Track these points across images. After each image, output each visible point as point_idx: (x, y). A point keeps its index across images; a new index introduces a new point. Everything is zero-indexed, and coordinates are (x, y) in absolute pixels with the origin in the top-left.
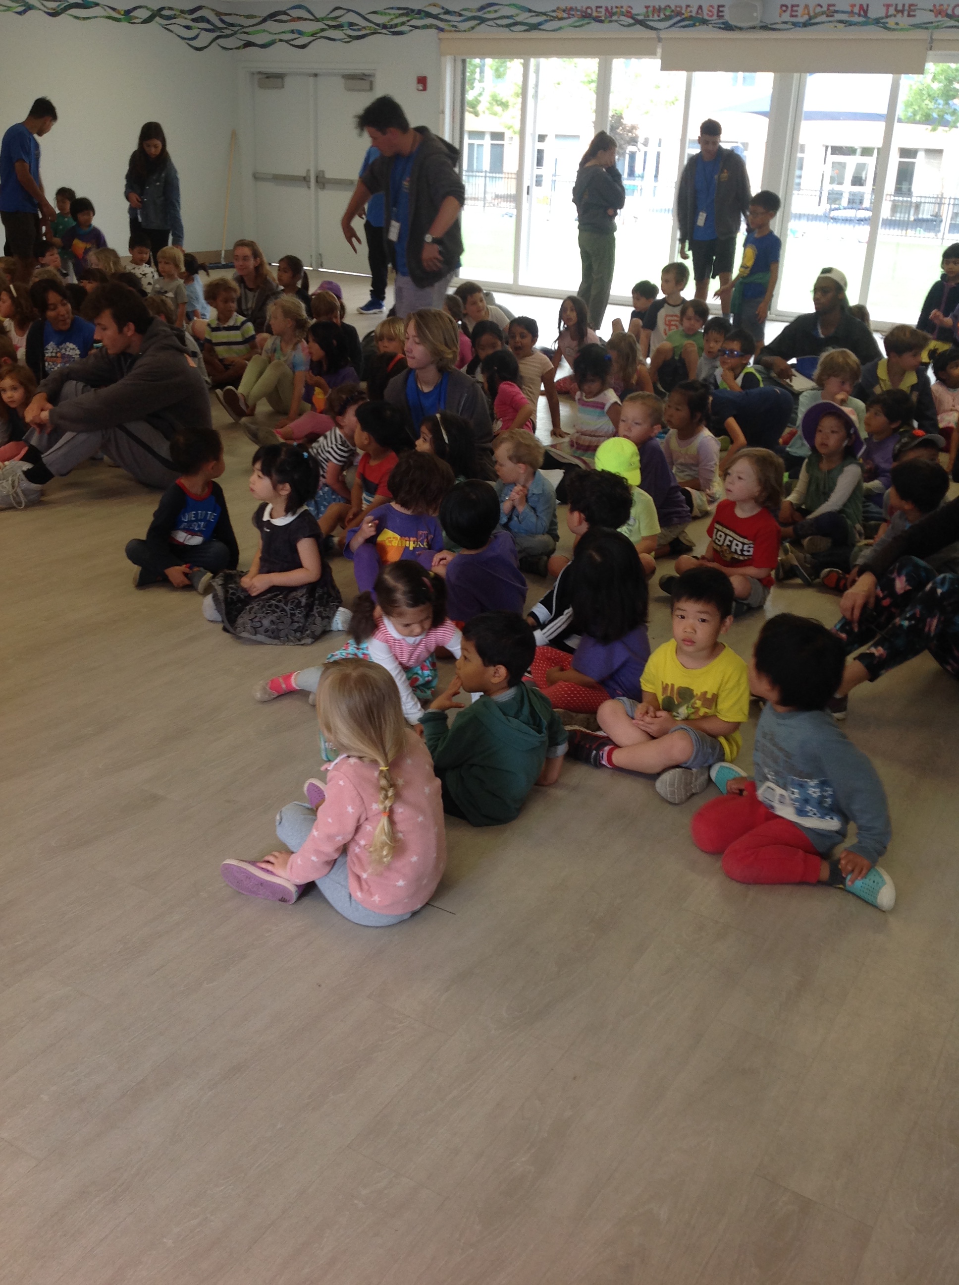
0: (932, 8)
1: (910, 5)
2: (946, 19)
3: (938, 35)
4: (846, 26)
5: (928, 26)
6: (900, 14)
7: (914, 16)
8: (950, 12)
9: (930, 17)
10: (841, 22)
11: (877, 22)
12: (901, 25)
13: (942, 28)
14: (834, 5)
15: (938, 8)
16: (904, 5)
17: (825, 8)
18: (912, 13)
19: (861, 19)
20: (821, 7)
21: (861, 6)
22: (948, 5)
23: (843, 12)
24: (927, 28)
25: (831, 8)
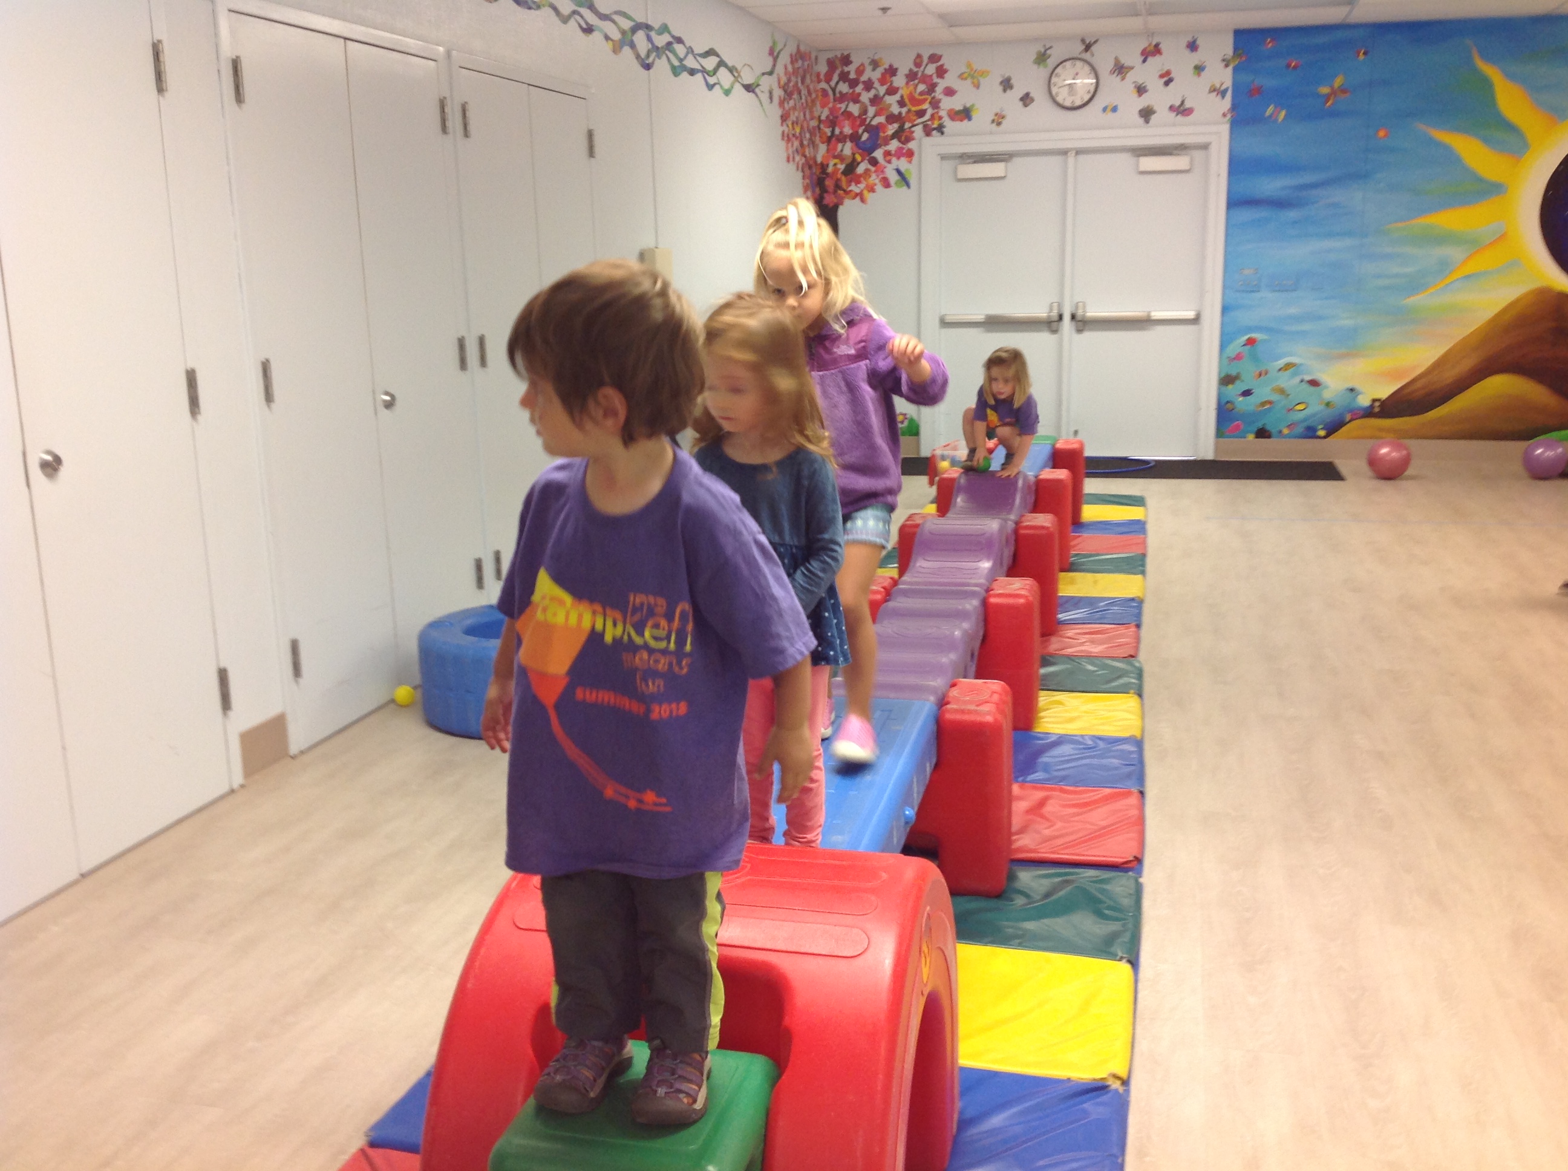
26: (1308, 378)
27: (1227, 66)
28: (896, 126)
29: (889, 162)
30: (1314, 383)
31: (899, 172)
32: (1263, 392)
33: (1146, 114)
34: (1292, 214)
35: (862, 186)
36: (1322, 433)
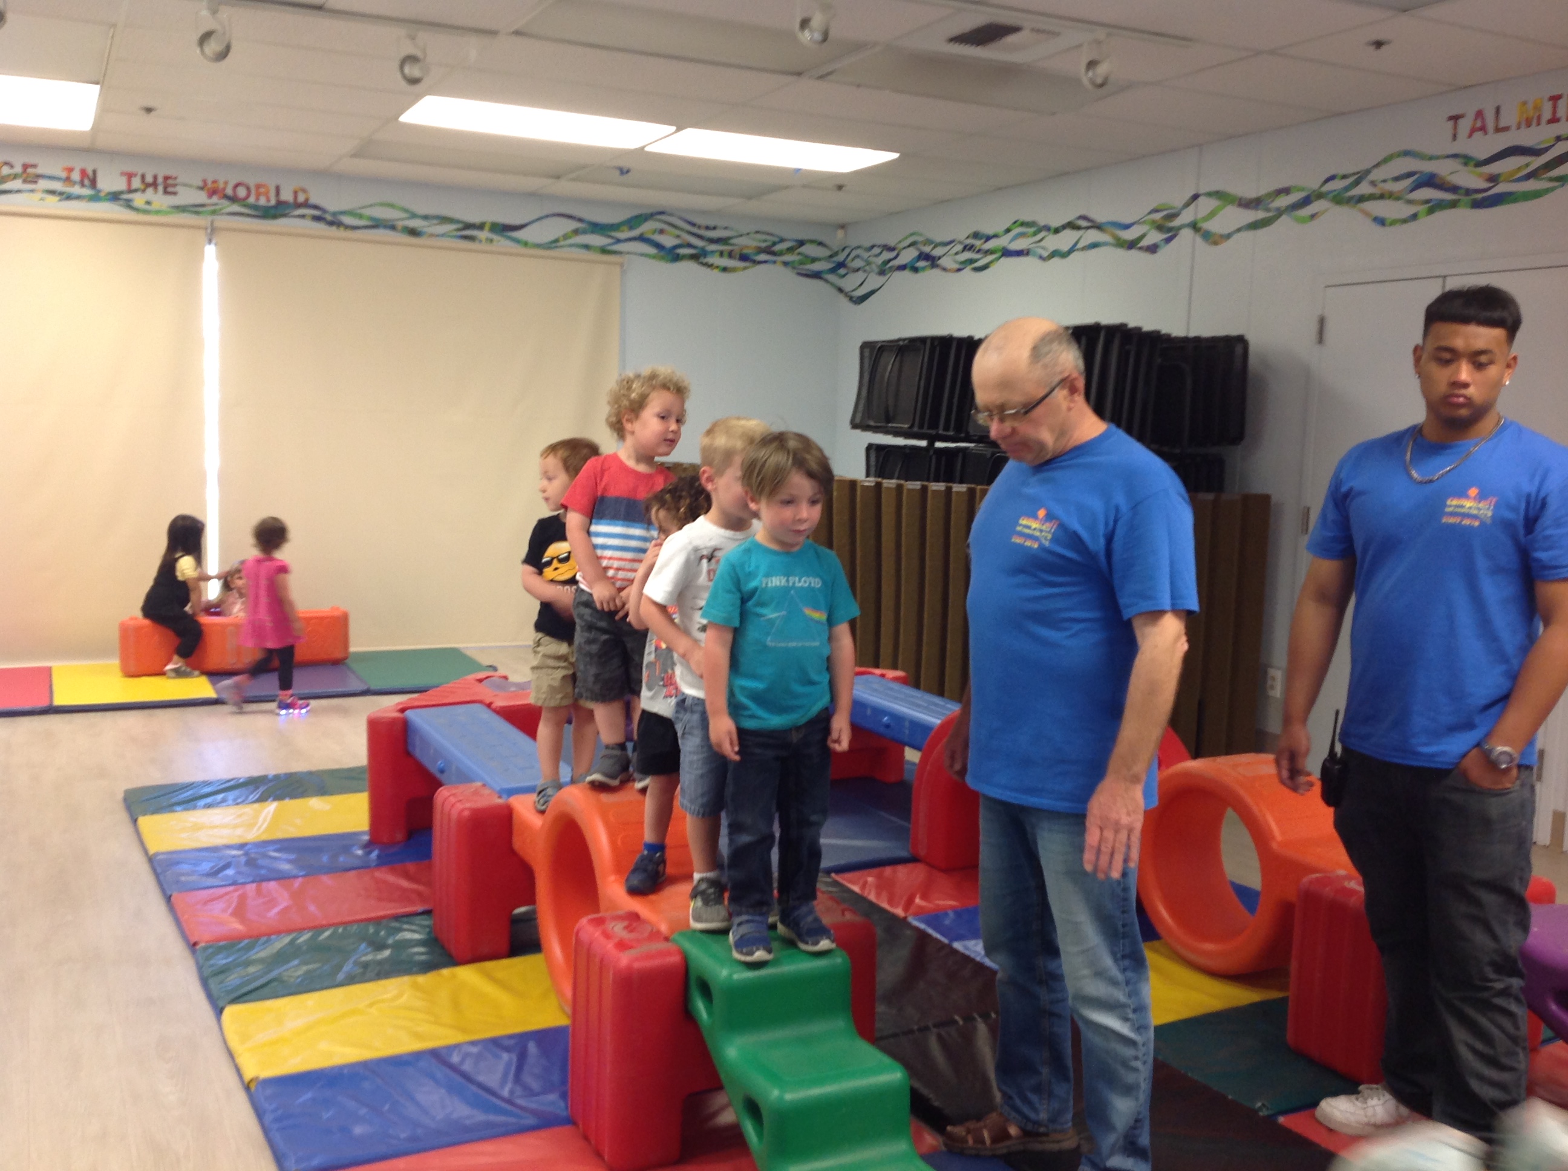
0: (201, 184)
1: (166, 178)
2: (225, 202)
3: (221, 221)
4: (60, 200)
5: (200, 209)
6: (150, 190)
7: (175, 193)
8: (229, 191)
9: (201, 197)
10: (52, 192)
11: (115, 197)
12: (155, 206)
13: (223, 214)
14: (34, 166)
15: (210, 185)
16: (155, 177)
17: (18, 169)
18: (170, 189)
19: (87, 192)
20: (12, 167)
21: (83, 173)
22: (226, 183)
23: (51, 178)
24: (197, 213)
25: (30, 170)
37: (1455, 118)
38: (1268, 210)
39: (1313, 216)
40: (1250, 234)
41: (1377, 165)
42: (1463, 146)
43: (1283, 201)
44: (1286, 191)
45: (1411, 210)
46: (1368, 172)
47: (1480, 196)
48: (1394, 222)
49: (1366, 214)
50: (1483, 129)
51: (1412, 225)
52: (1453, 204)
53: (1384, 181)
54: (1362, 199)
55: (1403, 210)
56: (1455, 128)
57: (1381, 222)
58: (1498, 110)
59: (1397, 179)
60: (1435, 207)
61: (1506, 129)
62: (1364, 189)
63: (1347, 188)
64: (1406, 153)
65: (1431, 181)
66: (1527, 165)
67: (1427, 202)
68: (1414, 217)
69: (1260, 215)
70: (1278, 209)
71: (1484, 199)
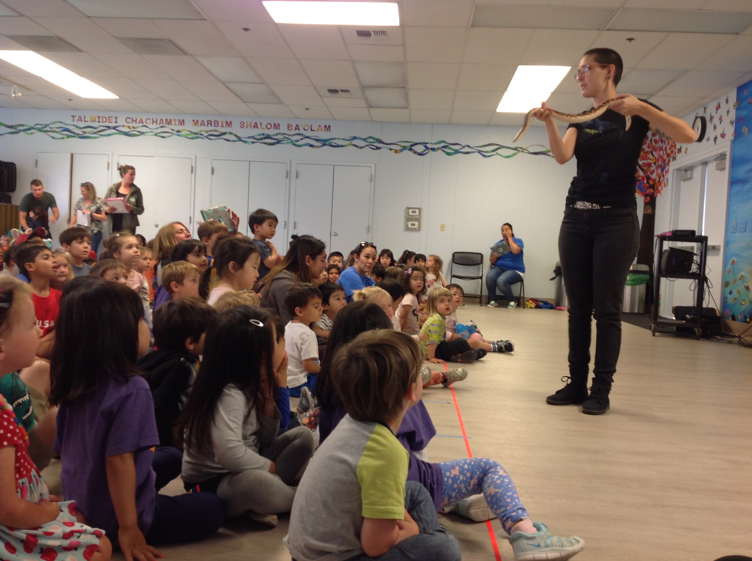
26: (746, 285)
27: (734, 108)
28: (668, 159)
29: (666, 175)
30: (747, 288)
31: (667, 179)
32: (735, 294)
33: (716, 139)
34: (747, 187)
35: (661, 187)
36: (748, 320)
37: (73, 116)
38: (16, 130)
39: (32, 133)
40: (10, 135)
41: (52, 124)
42: (76, 123)
43: (21, 128)
44: (22, 125)
45: (62, 136)
46: (49, 125)
47: (81, 136)
48: (57, 139)
49: (49, 135)
50: (81, 120)
51: (62, 140)
52: (74, 137)
53: (54, 128)
54: (47, 131)
55: (59, 136)
56: (74, 118)
57: (54, 138)
58: (85, 117)
59: (57, 128)
60: (69, 137)
61: (87, 121)
62: (48, 129)
63: (42, 128)
64: (60, 122)
65: (67, 130)
66: (93, 131)
67: (66, 135)
68: (63, 138)
69: (14, 130)
70: (20, 130)
71: (82, 137)
